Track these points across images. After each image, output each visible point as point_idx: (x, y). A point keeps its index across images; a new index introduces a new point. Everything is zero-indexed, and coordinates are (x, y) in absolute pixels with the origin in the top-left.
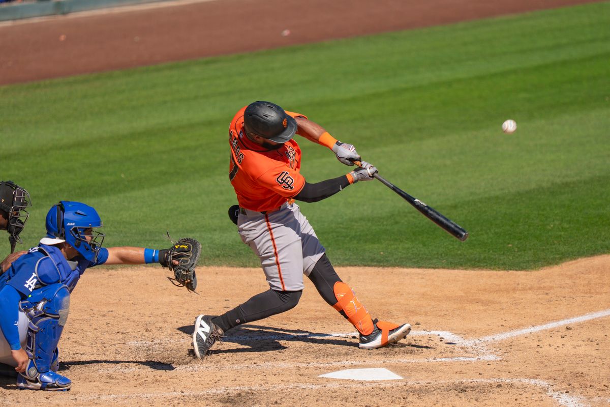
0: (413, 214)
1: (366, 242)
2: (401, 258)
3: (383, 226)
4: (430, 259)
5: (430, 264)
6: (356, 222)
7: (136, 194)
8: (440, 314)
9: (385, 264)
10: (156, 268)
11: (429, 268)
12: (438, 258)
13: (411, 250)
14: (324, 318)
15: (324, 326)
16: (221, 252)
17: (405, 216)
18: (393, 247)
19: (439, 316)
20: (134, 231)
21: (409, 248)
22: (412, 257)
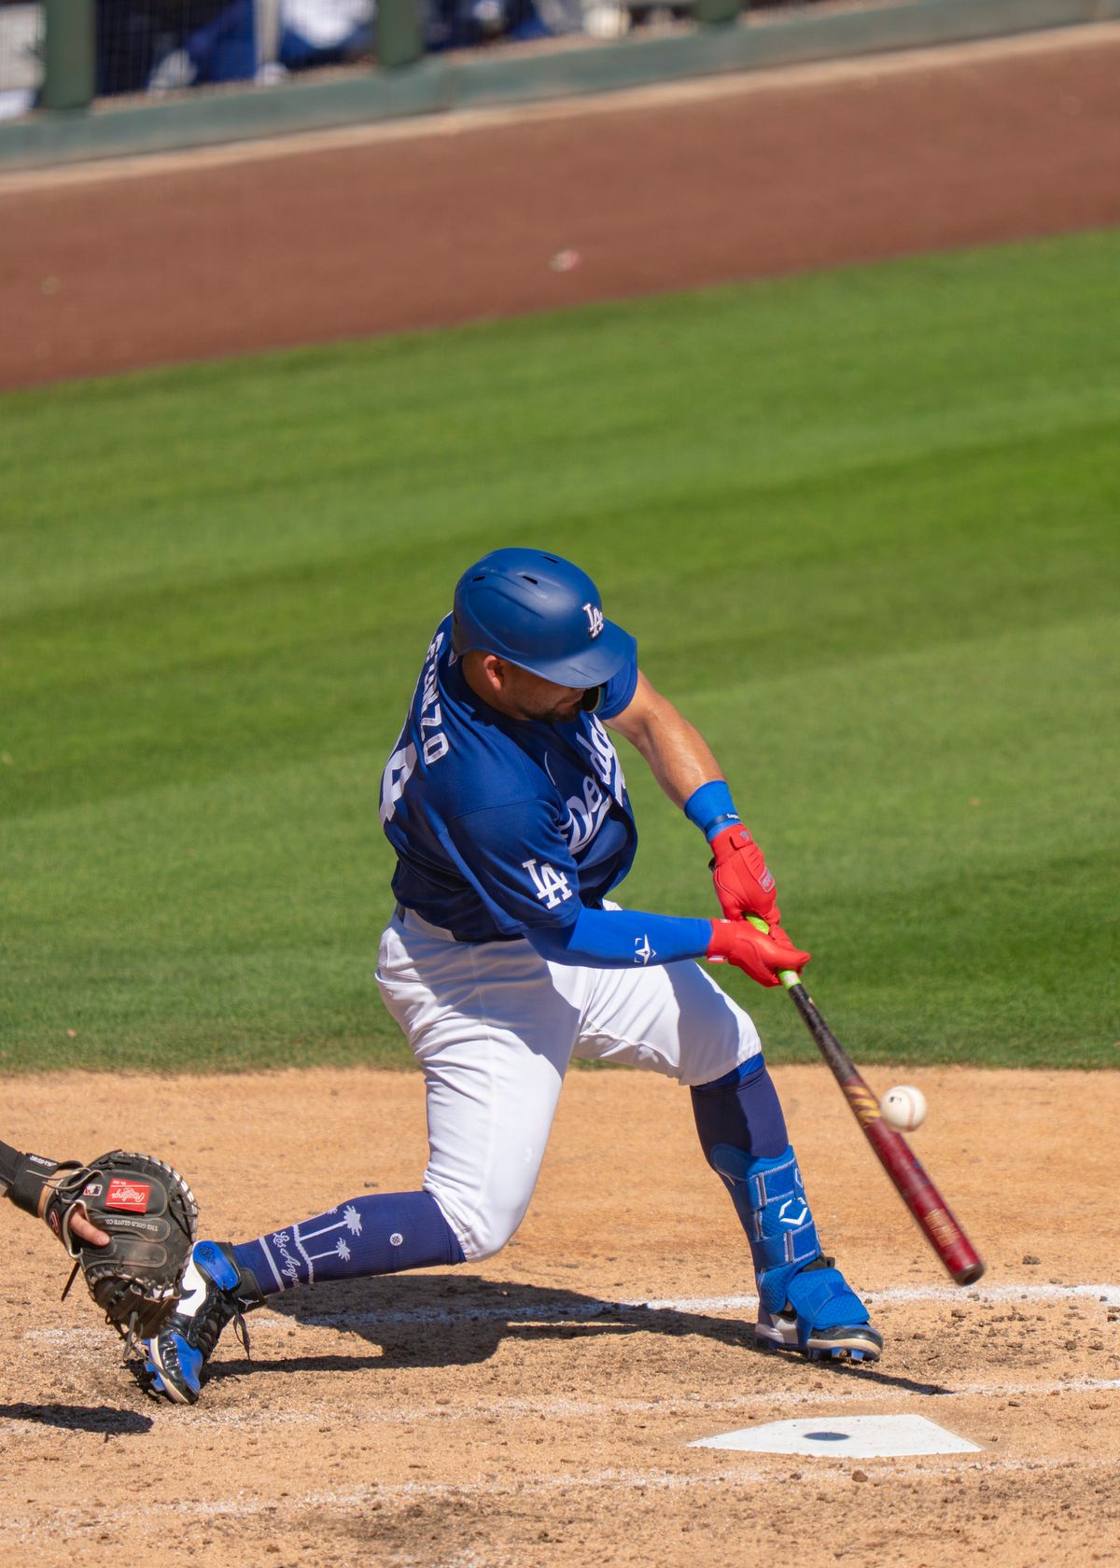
0: (1011, 884)
1: (849, 979)
2: (971, 1034)
3: (909, 922)
4: (1072, 1038)
5: (1069, 1054)
6: (815, 910)
7: (55, 819)
8: (1108, 1225)
9: (915, 1056)
10: (123, 1076)
11: (1069, 1067)
12: (1097, 1033)
13: (1004, 1008)
14: (706, 1245)
15: (705, 1272)
16: (349, 1019)
17: (985, 890)
18: (941, 995)
19: (1105, 1233)
20: (46, 949)
21: (997, 1000)
22: (1009, 1029)
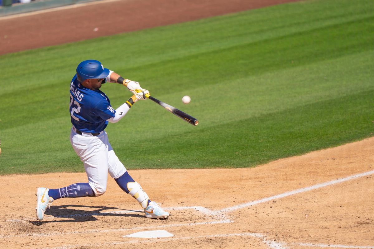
0: (177, 136)
1: (149, 154)
2: (171, 163)
3: (160, 144)
4: (188, 163)
5: (188, 166)
6: (143, 142)
7: (9, 130)
8: (196, 196)
9: (161, 167)
10: (22, 175)
11: (188, 168)
12: (193, 162)
13: (177, 158)
14: (125, 201)
15: (125, 206)
16: (62, 164)
17: (173, 138)
18: (166, 156)
19: (196, 197)
20: (8, 153)
21: (175, 157)
22: (178, 162)
